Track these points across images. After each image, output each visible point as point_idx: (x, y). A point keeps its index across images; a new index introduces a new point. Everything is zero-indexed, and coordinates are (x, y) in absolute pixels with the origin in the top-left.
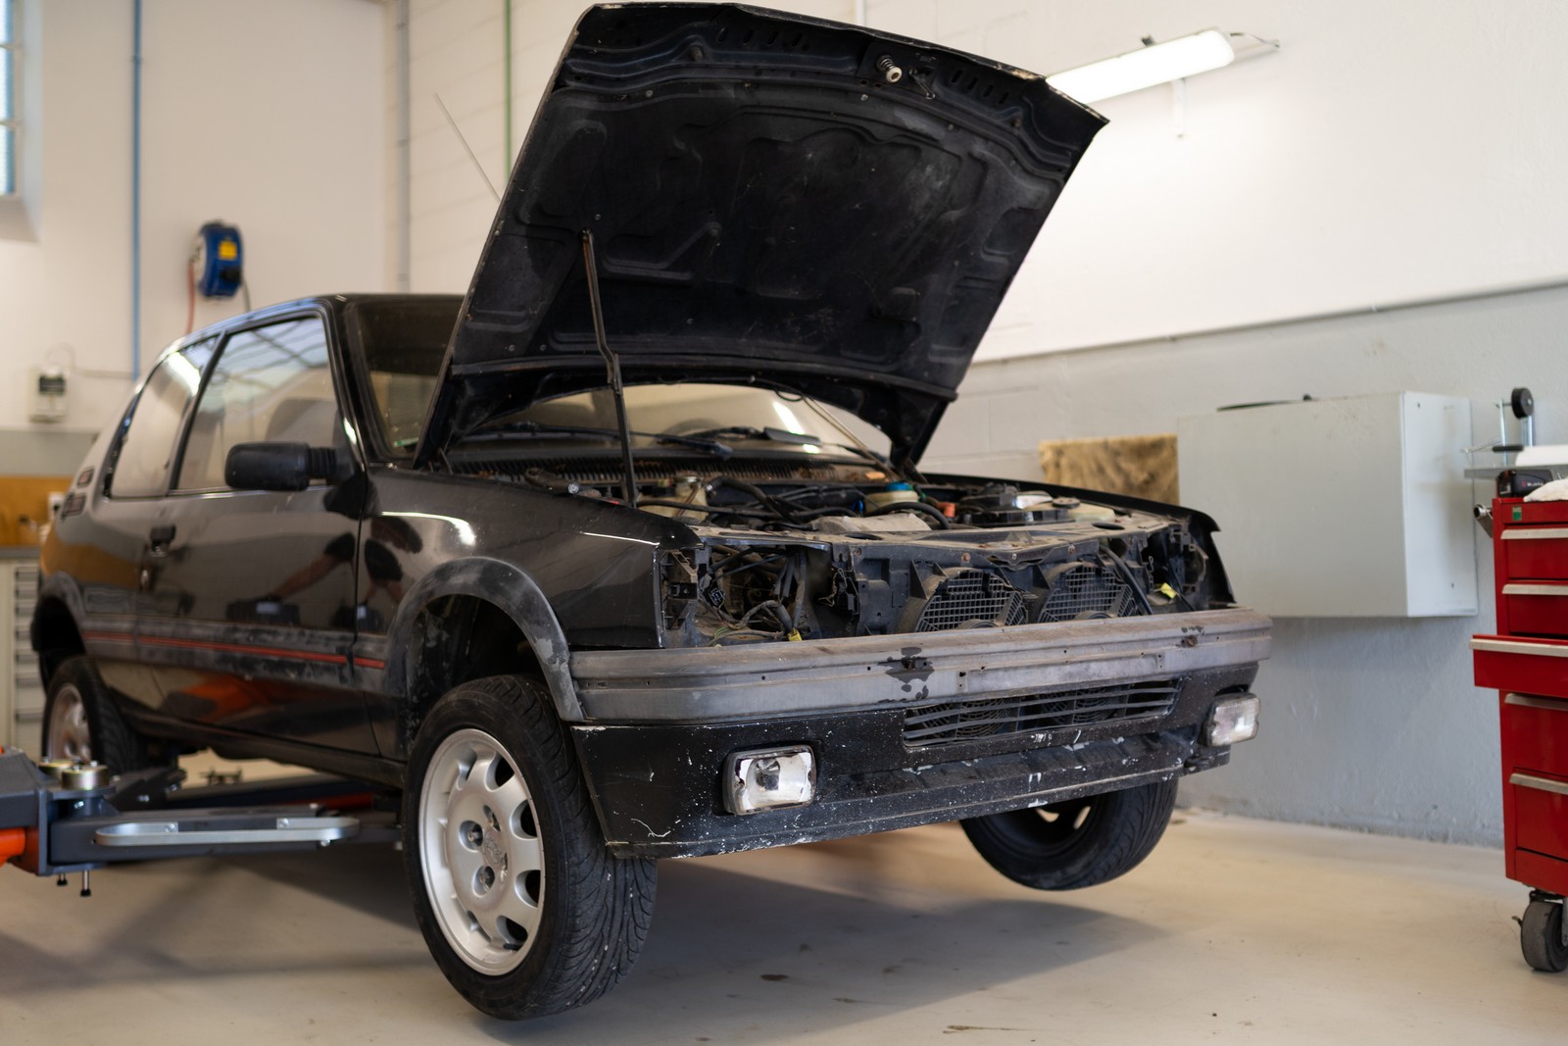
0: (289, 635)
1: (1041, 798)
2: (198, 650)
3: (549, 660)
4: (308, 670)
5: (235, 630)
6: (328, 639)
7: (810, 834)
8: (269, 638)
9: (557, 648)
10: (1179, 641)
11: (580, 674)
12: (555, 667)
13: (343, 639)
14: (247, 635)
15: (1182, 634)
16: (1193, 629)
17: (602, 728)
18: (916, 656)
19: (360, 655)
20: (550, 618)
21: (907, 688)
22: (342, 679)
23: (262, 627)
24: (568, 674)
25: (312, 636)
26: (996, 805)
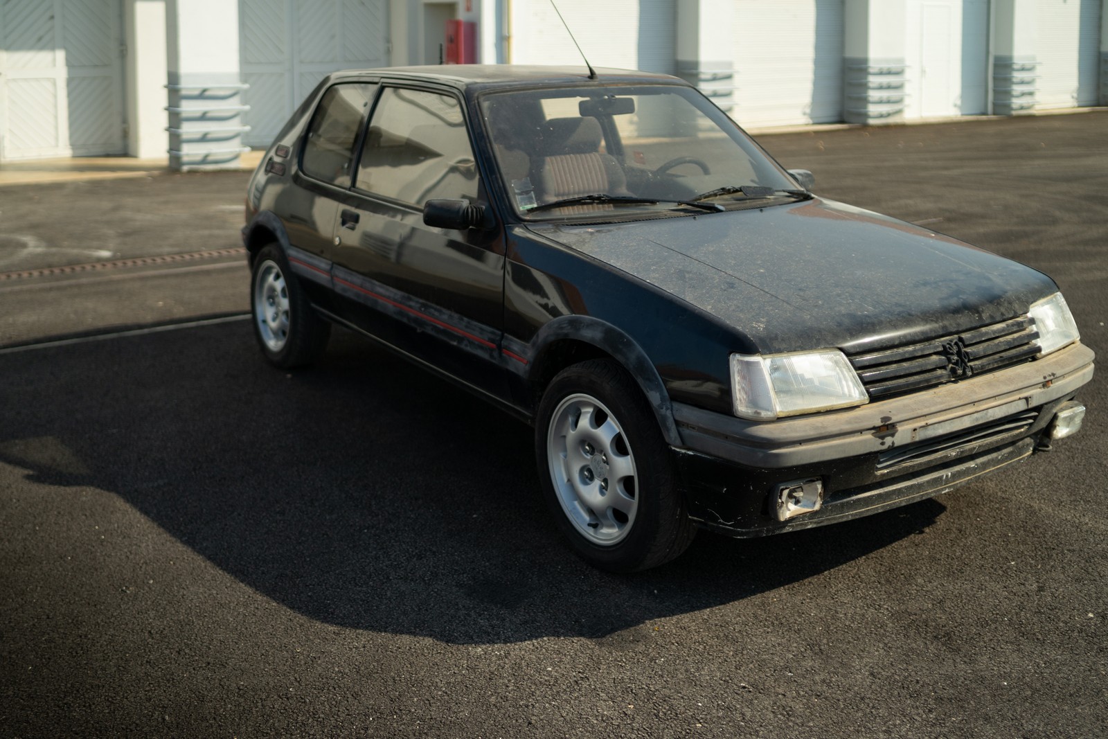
0: (450, 316)
1: (949, 487)
2: (380, 301)
3: (658, 406)
4: (465, 342)
5: (410, 299)
6: (482, 329)
7: (815, 523)
8: (436, 314)
9: (663, 399)
10: (1041, 385)
11: (678, 418)
12: (663, 411)
13: (493, 333)
14: (418, 305)
15: (1044, 380)
16: (1050, 376)
17: (691, 453)
18: (889, 423)
19: (508, 348)
20: (657, 378)
21: (883, 444)
22: (491, 356)
23: (429, 304)
24: (672, 418)
25: (469, 323)
26: (922, 495)
